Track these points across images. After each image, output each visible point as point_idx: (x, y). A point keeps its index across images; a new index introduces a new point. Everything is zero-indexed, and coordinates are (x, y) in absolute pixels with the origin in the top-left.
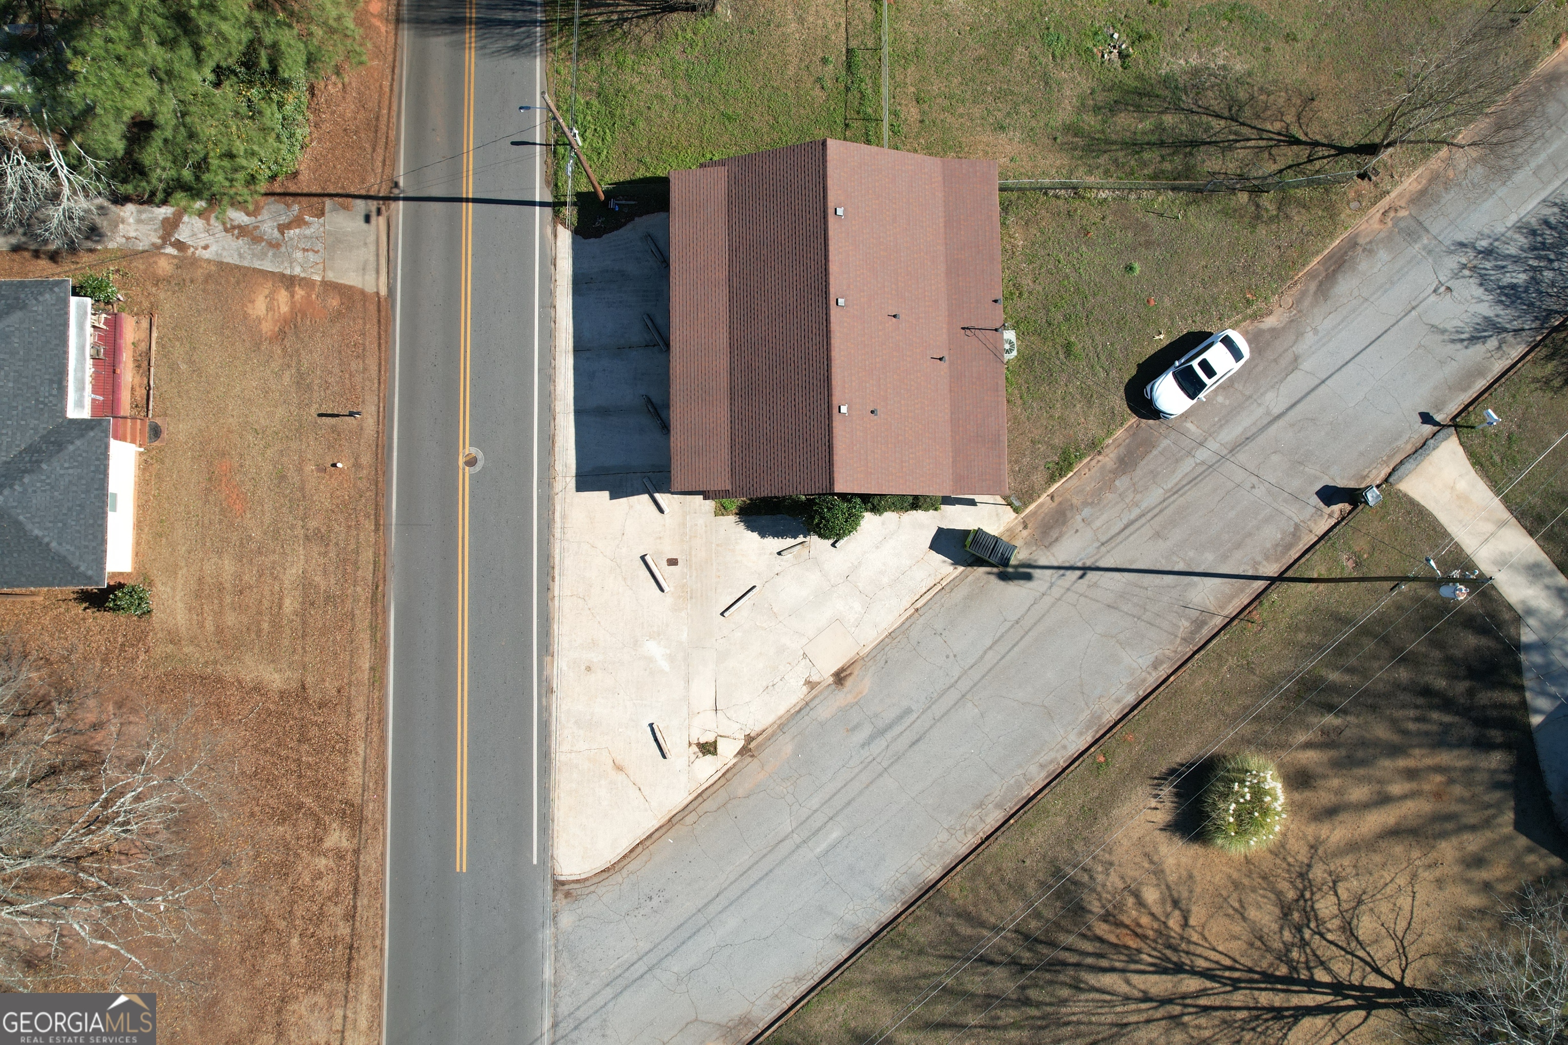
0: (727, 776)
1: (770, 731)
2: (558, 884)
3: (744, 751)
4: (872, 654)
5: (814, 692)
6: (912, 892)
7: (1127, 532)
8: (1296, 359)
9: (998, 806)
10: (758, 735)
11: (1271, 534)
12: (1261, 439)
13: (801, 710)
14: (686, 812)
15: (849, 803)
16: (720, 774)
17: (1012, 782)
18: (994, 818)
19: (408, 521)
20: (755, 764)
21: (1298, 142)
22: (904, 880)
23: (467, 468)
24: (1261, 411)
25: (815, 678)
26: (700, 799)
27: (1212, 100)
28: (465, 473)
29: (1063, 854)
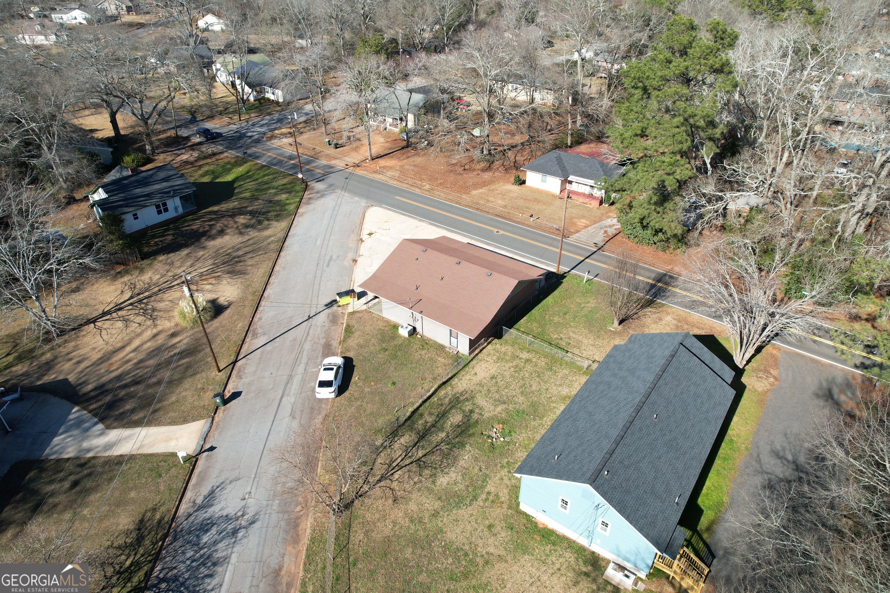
1: (360, 245)
2: (373, 206)
3: (361, 239)
6: (285, 249)
7: (306, 333)
8: (294, 418)
9: (279, 272)
10: (362, 243)
11: (250, 369)
12: (282, 387)
13: (357, 252)
15: (322, 248)
17: (280, 276)
18: (277, 269)
20: (355, 240)
21: (379, 481)
22: (290, 249)
24: (292, 393)
25: (362, 257)
26: (360, 230)
27: (436, 458)
28: (496, 230)
29: (247, 277)
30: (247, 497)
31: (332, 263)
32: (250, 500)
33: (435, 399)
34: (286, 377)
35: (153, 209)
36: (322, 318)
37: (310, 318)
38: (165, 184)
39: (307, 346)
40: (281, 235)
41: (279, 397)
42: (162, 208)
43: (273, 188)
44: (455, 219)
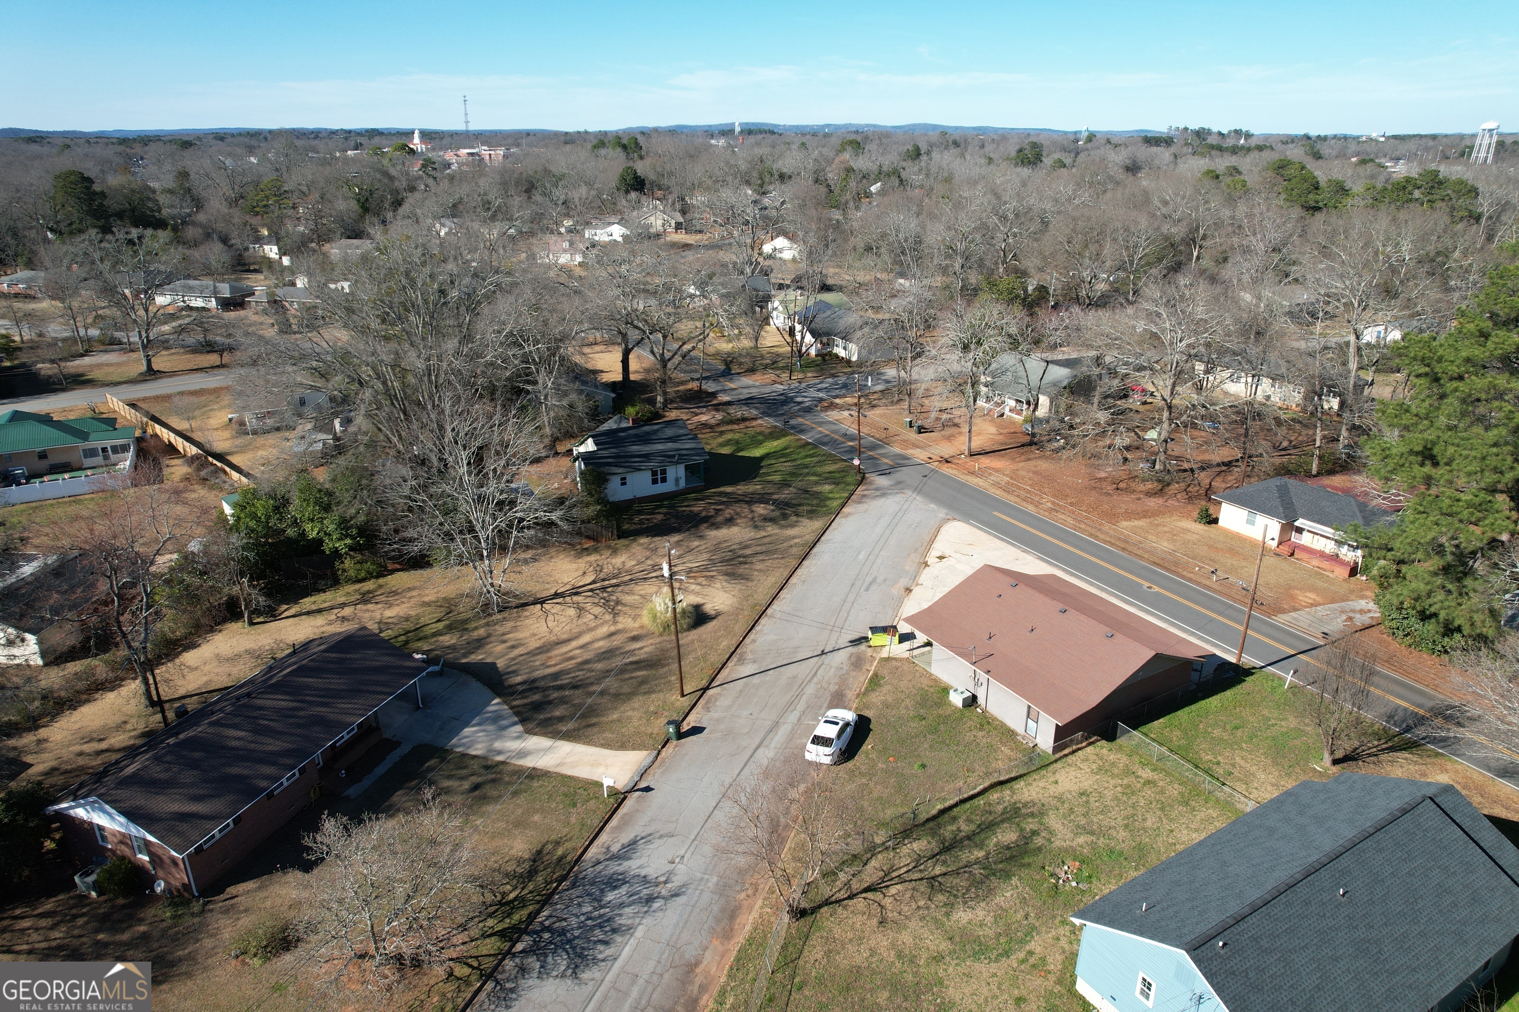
0: (924, 556)
1: (921, 570)
2: (955, 520)
3: (925, 562)
6: (811, 556)
8: (767, 778)
10: (924, 567)
11: (723, 702)
12: (761, 735)
15: (864, 564)
16: (928, 556)
19: (1144, 568)
20: (917, 562)
21: (867, 890)
22: (818, 557)
24: (773, 745)
26: (927, 548)
27: (961, 882)
28: (1147, 584)
29: (750, 584)
30: (677, 860)
31: (873, 587)
32: (680, 866)
33: (981, 801)
34: (769, 723)
35: (648, 475)
36: (841, 657)
37: (823, 653)
38: (670, 445)
39: (810, 690)
40: (811, 538)
41: (754, 746)
42: (658, 477)
43: (814, 474)
44: (1082, 557)
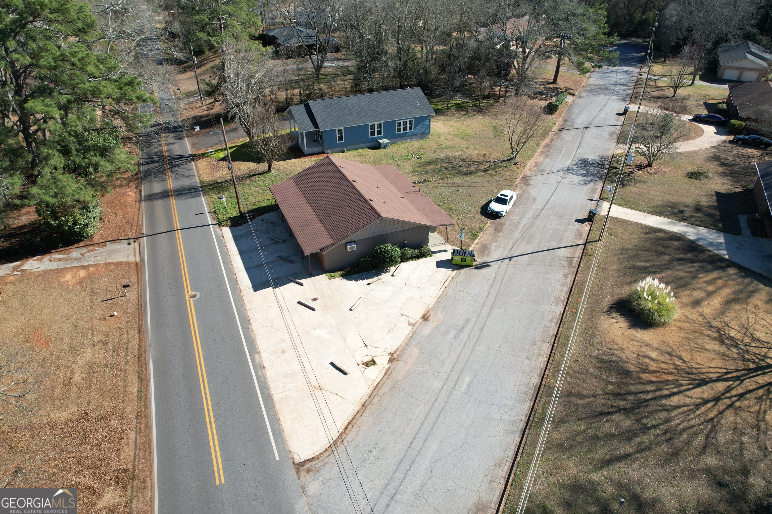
0: (388, 373)
1: (401, 348)
2: (299, 466)
3: (391, 360)
4: (436, 305)
5: (415, 327)
6: (531, 392)
7: (516, 245)
9: (543, 341)
10: (395, 352)
13: (413, 335)
14: (372, 398)
15: (466, 363)
16: (383, 373)
17: (541, 330)
18: (546, 348)
19: (158, 326)
20: (401, 364)
21: (489, 162)
22: (522, 388)
23: (191, 299)
25: (413, 322)
26: (377, 389)
27: (454, 160)
36: (495, 254)
37: (510, 259)
39: (516, 235)
